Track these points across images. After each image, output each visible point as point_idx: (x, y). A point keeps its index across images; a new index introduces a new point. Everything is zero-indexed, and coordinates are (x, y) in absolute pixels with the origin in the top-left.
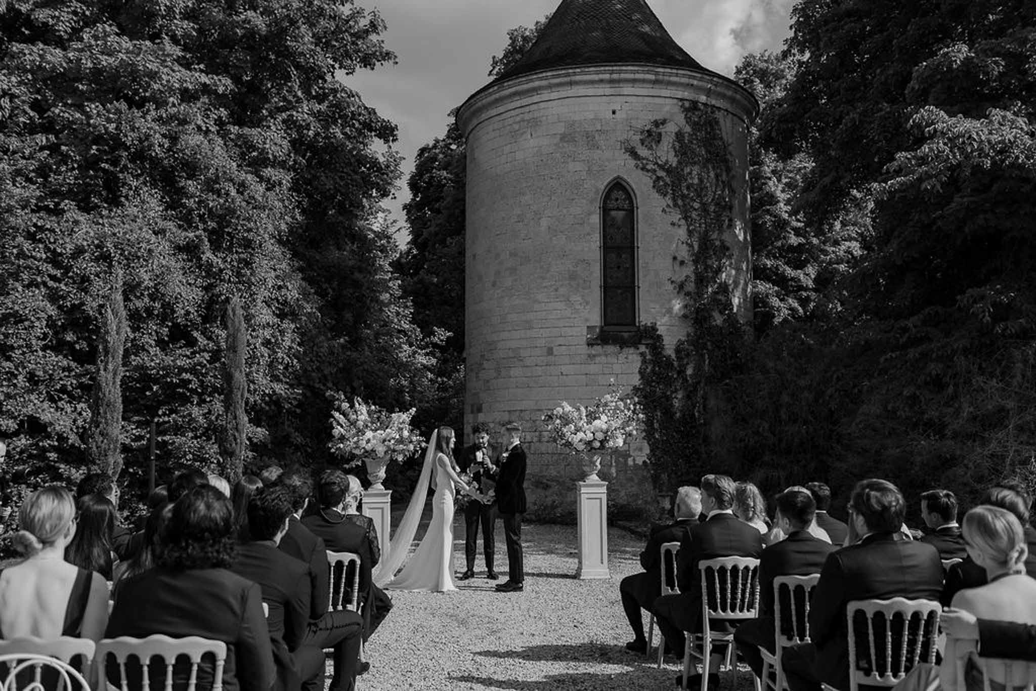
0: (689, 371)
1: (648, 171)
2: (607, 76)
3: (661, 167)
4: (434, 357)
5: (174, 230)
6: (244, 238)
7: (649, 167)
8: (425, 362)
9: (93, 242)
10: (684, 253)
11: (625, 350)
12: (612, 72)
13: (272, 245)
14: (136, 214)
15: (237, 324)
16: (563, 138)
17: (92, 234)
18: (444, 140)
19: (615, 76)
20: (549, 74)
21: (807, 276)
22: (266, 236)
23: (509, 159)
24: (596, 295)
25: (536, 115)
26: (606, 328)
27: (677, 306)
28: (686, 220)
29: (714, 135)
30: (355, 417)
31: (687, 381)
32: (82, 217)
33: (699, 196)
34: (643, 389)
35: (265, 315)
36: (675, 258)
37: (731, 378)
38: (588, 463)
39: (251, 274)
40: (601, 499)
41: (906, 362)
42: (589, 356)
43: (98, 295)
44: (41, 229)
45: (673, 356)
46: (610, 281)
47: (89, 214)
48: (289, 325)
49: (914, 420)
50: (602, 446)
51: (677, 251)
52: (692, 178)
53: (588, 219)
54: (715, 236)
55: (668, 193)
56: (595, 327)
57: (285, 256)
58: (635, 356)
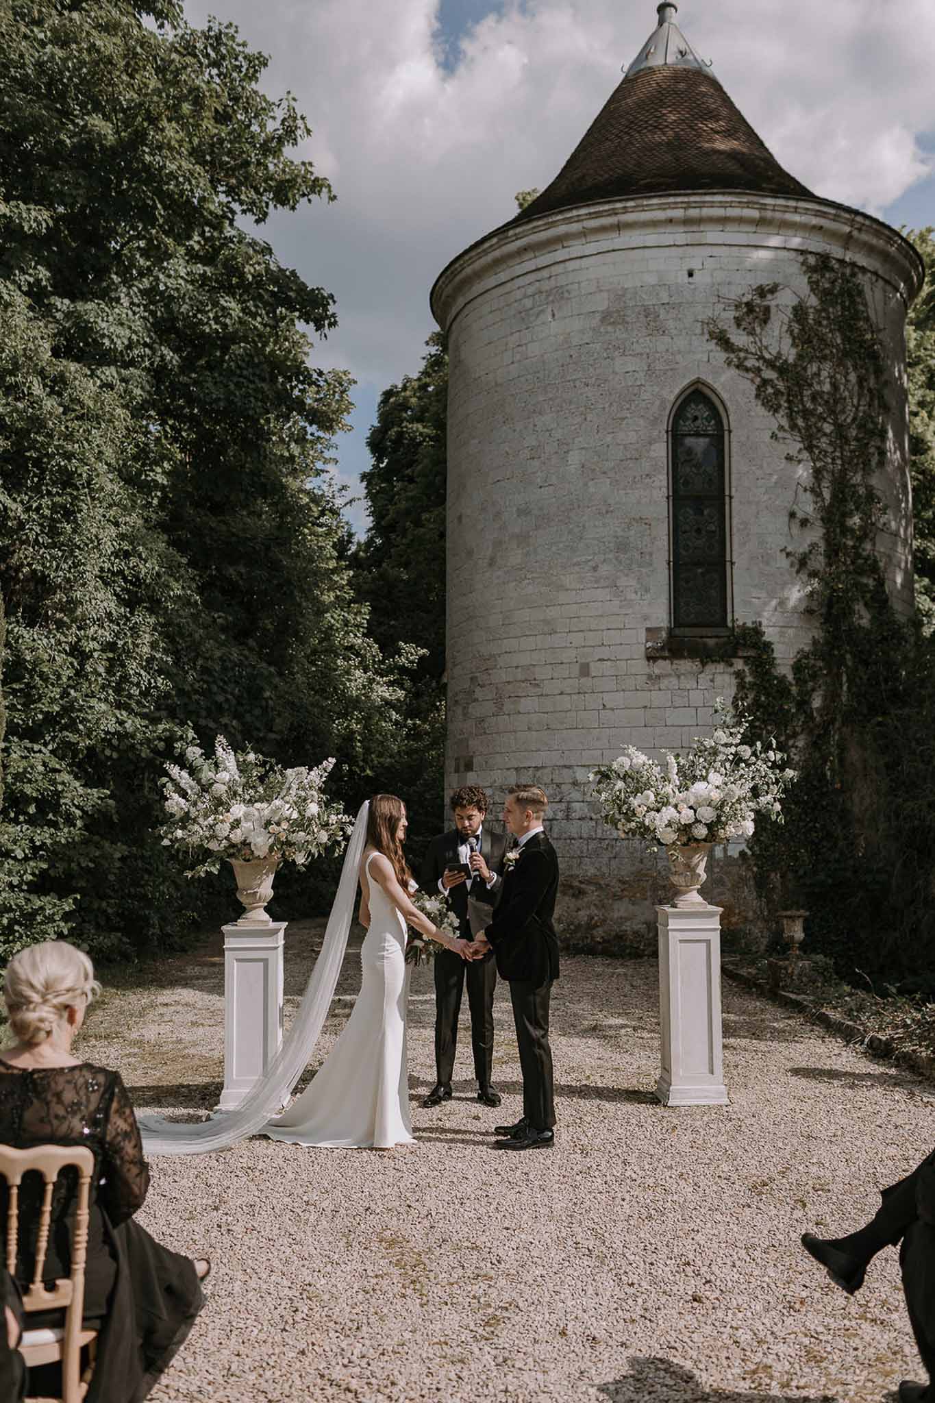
0: (817, 703)
1: (747, 370)
2: (678, 213)
3: (770, 364)
4: (402, 688)
6: (62, 470)
7: (749, 363)
8: (387, 695)
10: (807, 506)
11: (711, 668)
12: (688, 206)
13: (111, 481)
16: (606, 317)
18: (419, 379)
19: (693, 213)
20: (583, 211)
23: (518, 357)
24: (661, 577)
25: (562, 281)
26: (677, 632)
27: (796, 594)
28: (811, 452)
29: (855, 312)
30: (211, 774)
31: (812, 718)
33: (832, 412)
35: (103, 601)
36: (792, 515)
37: (884, 714)
38: (681, 869)
39: (74, 531)
40: (708, 942)
42: (650, 677)
45: (790, 677)
46: (684, 553)
48: (145, 620)
50: (712, 836)
51: (795, 502)
52: (819, 383)
53: (648, 451)
54: (857, 479)
55: (780, 406)
56: (660, 629)
57: (135, 502)
58: (727, 677)
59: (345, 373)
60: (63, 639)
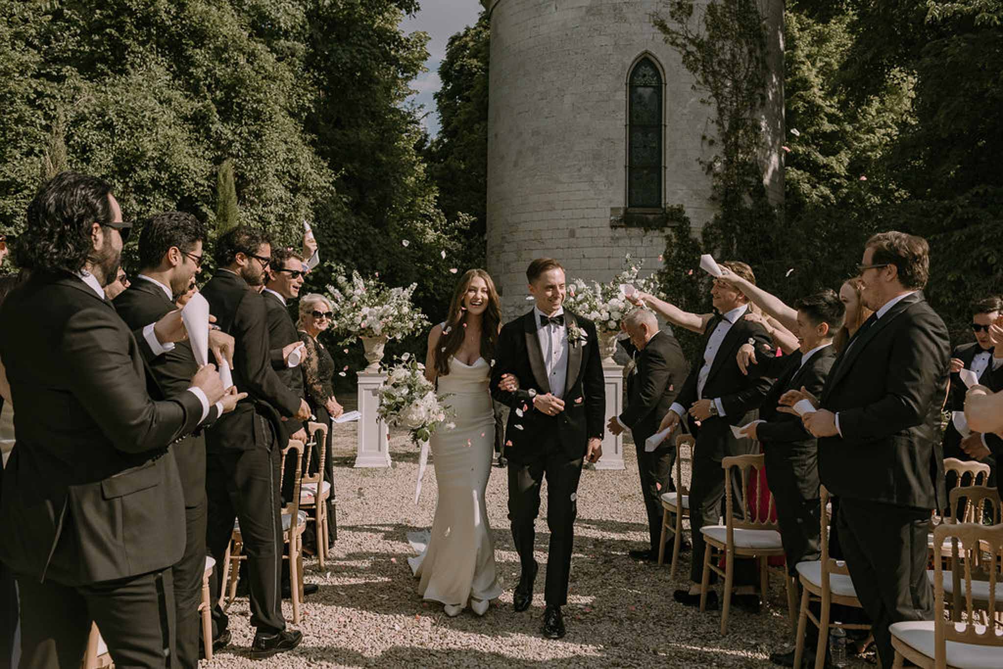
1: (678, 45)
3: (692, 42)
4: (460, 242)
5: (181, 99)
6: (253, 109)
7: (679, 41)
9: (95, 110)
10: (713, 132)
11: (651, 233)
13: (283, 117)
14: (141, 82)
15: (228, 191)
16: (589, 10)
17: (94, 101)
18: (475, 28)
21: (840, 163)
22: (277, 108)
23: (533, 34)
24: (621, 175)
26: (629, 210)
28: (717, 98)
29: (749, 8)
30: (351, 291)
32: (85, 85)
33: (731, 72)
34: (668, 274)
35: (277, 189)
36: (704, 138)
39: (261, 147)
40: (616, 384)
41: (950, 245)
42: (612, 238)
43: (100, 165)
44: (40, 95)
45: (700, 240)
46: (635, 160)
47: (92, 81)
48: (302, 201)
49: (958, 306)
51: (706, 130)
52: (724, 54)
53: (614, 96)
54: (747, 115)
55: (697, 69)
56: (619, 208)
57: (297, 129)
58: (660, 239)
59: (424, 33)
60: (255, 212)
